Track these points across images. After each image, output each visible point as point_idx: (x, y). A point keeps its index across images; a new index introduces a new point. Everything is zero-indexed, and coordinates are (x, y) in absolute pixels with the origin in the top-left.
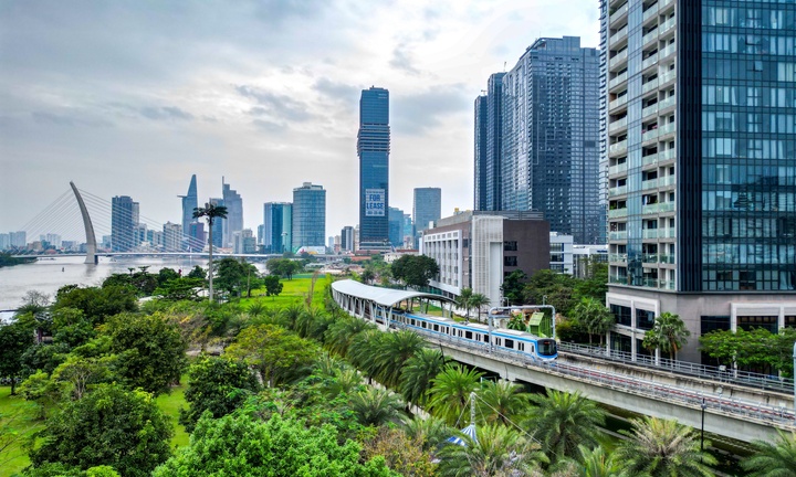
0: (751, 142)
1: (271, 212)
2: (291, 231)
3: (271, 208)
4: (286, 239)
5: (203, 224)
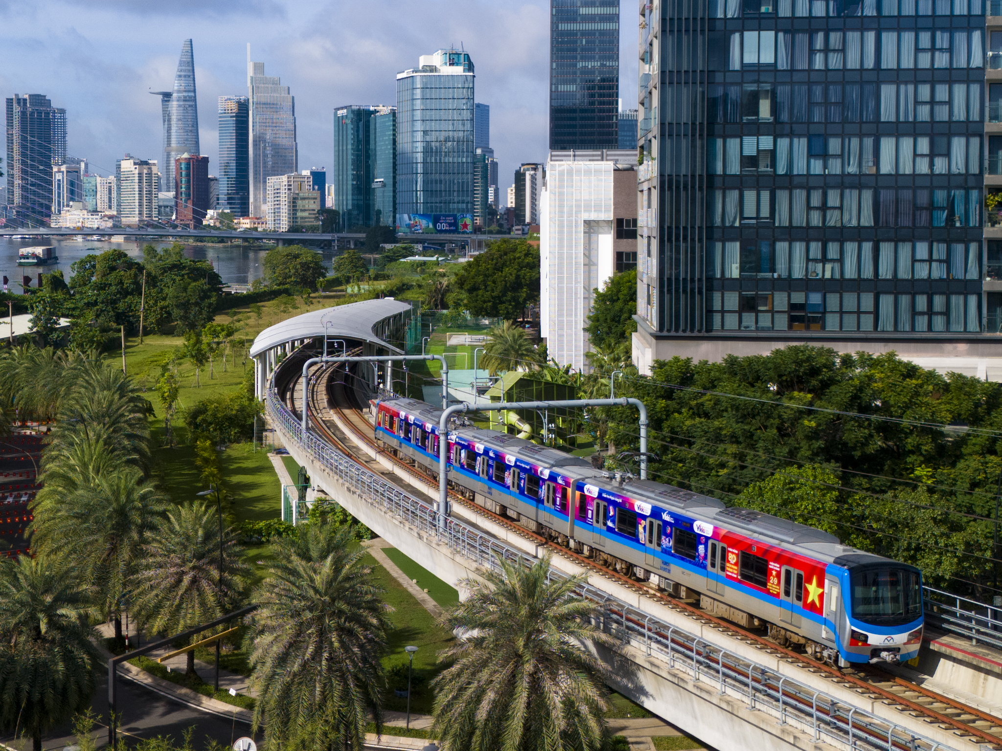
1: (350, 132)
2: (394, 178)
3: (348, 121)
4: (382, 200)
5: (206, 160)
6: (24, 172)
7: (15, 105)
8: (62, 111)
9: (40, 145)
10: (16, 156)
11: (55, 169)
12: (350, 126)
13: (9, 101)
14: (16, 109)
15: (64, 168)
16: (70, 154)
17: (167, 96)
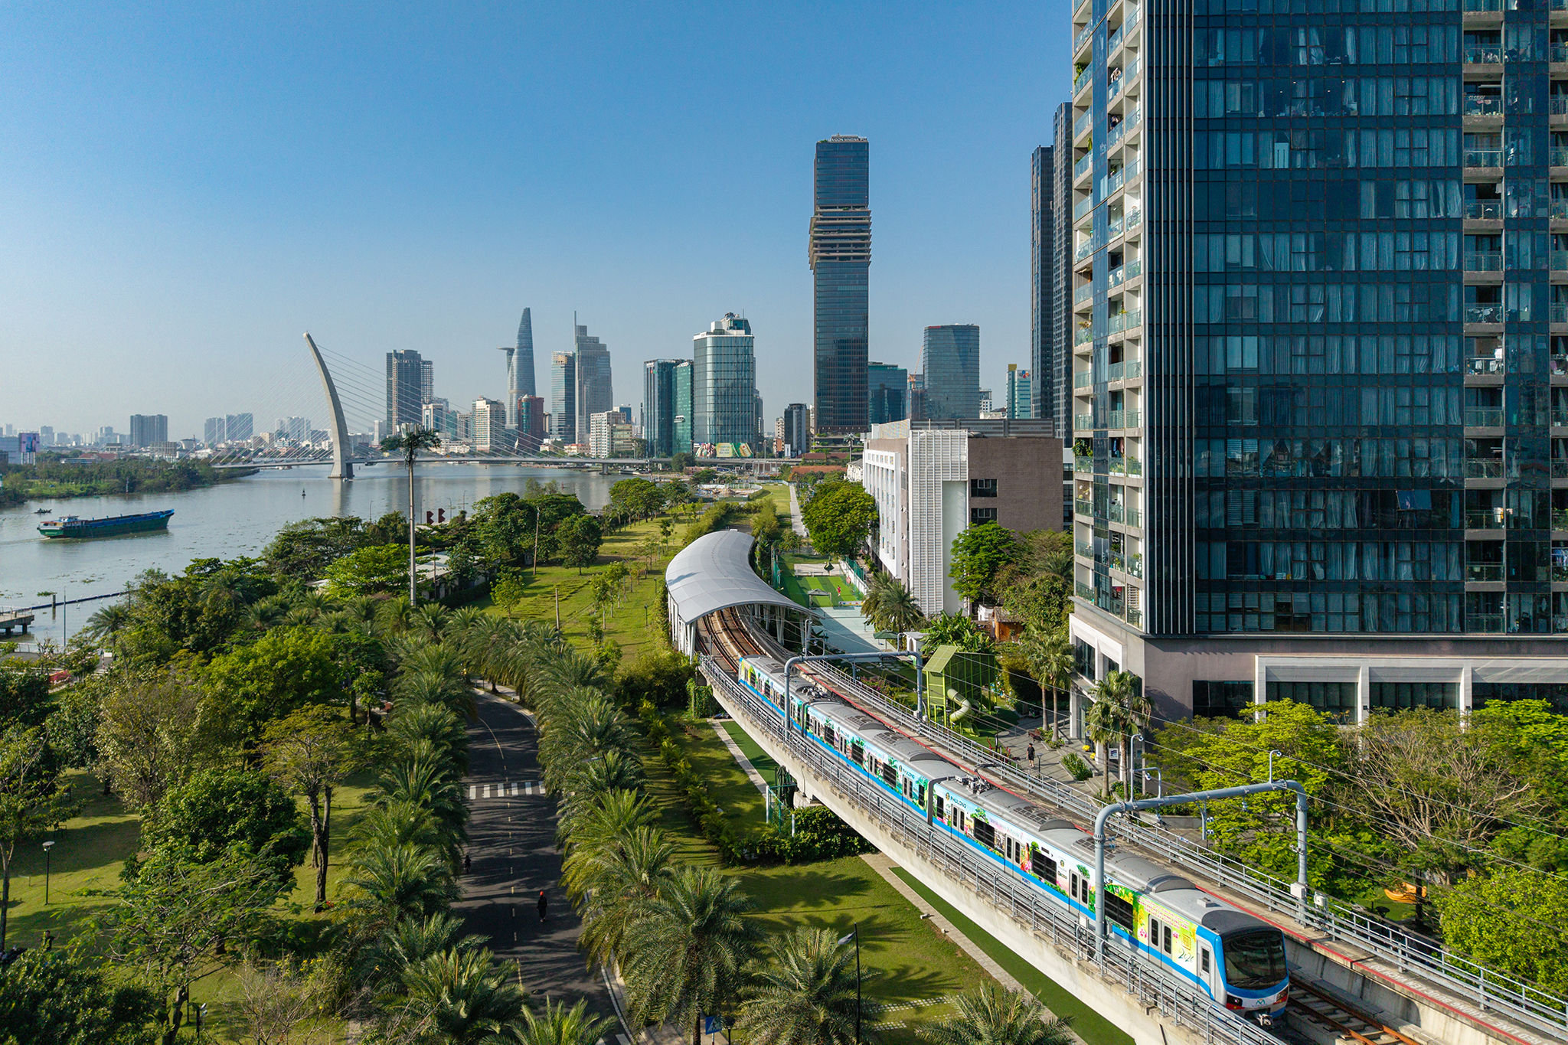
0: (1302, 342)
1: (656, 379)
2: (692, 414)
3: (655, 371)
4: (682, 429)
5: (541, 400)
6: (399, 410)
7: (394, 359)
8: (430, 363)
9: (412, 389)
10: (394, 398)
11: (424, 407)
12: (656, 375)
13: (389, 356)
14: (395, 361)
15: (431, 406)
16: (437, 393)
17: (511, 351)
